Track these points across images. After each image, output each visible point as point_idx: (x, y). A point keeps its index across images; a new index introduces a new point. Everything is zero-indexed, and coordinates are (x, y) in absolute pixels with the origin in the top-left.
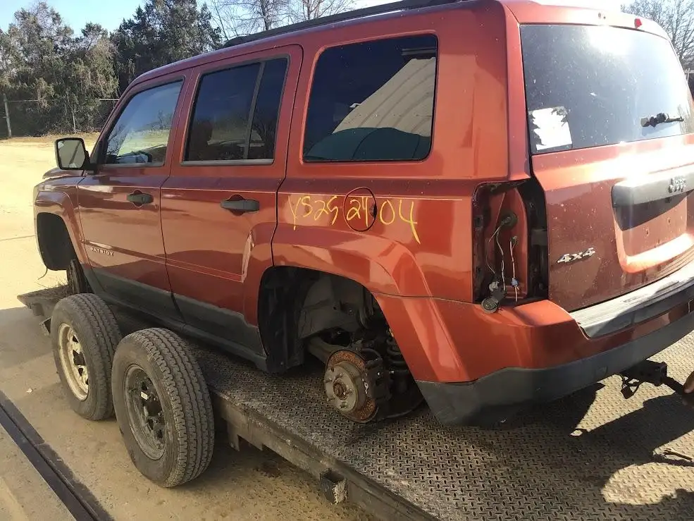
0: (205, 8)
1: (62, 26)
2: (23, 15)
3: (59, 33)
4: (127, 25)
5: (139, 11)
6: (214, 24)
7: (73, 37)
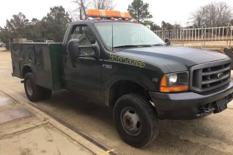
0: (67, 12)
1: (26, 19)
2: (15, 16)
3: (25, 21)
4: (45, 18)
5: (48, 14)
6: (70, 17)
7: (29, 22)
